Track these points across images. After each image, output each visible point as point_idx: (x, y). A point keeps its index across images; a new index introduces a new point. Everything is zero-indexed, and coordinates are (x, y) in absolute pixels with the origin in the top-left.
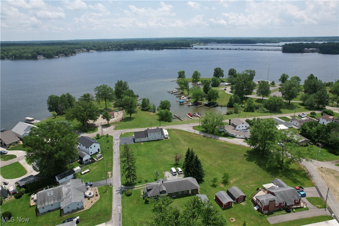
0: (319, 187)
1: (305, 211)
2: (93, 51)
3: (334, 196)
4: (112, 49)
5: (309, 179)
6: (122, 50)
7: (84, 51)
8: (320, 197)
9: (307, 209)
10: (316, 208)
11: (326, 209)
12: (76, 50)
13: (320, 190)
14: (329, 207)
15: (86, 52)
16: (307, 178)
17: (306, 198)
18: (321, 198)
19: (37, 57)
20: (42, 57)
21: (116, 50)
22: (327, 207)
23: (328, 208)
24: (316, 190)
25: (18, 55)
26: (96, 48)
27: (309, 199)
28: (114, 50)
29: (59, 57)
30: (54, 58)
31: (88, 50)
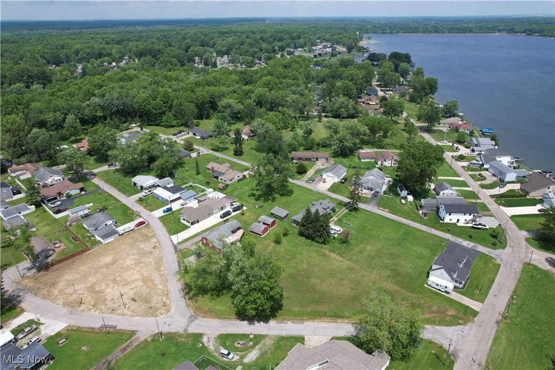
10: (187, 248)
11: (179, 250)
14: (176, 254)
23: (178, 252)
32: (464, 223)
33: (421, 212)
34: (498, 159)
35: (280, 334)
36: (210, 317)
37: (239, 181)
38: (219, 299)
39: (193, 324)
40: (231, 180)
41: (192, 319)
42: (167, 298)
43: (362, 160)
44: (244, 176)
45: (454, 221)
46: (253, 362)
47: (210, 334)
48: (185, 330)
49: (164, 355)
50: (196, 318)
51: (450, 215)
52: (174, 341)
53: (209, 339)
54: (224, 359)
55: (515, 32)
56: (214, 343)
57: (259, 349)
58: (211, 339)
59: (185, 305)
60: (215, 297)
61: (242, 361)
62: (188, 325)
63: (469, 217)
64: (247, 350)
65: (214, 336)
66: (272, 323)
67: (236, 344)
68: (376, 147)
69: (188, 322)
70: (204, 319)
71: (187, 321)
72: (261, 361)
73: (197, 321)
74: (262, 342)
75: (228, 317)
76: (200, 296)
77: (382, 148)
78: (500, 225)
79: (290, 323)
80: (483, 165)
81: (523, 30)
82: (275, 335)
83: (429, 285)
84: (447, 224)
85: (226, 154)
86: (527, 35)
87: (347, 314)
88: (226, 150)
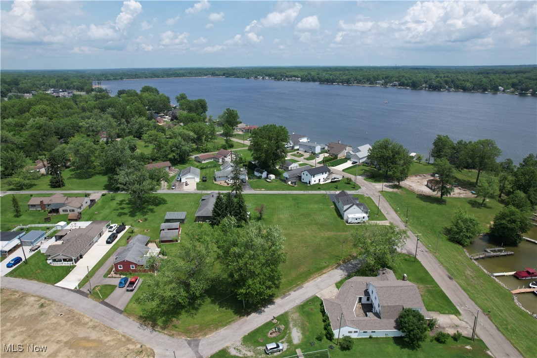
0: (117, 314)
1: (105, 273)
3: (91, 318)
5: (141, 317)
8: (105, 300)
9: (106, 276)
10: (98, 285)
11: (88, 292)
13: (112, 311)
14: (88, 297)
16: (146, 318)
17: (116, 286)
18: (103, 301)
22: (89, 296)
23: (88, 294)
24: (117, 306)
27: (113, 287)
32: (324, 181)
33: (290, 183)
34: (300, 141)
35: (296, 305)
36: (211, 331)
37: (90, 206)
38: (200, 311)
39: (200, 348)
40: (80, 208)
41: (193, 344)
42: (134, 343)
43: (203, 162)
44: (91, 201)
45: (317, 182)
46: (302, 339)
47: (233, 344)
50: (197, 341)
51: (314, 177)
53: (237, 349)
54: (275, 354)
55: (217, 75)
56: (247, 349)
57: (295, 325)
58: (240, 348)
59: (167, 337)
60: (193, 311)
61: (293, 345)
62: (196, 352)
63: (325, 175)
64: (286, 334)
65: (239, 344)
66: (278, 301)
67: (269, 335)
68: (202, 152)
69: (193, 349)
70: (207, 336)
71: (190, 349)
72: (307, 334)
73: (202, 343)
74: (290, 320)
75: (230, 320)
76: (174, 319)
77: (208, 152)
78: (343, 177)
79: (292, 293)
80: (293, 147)
81: (222, 74)
82: (293, 308)
83: (350, 223)
84: (314, 185)
85: (39, 190)
86: (226, 77)
87: (325, 264)
88: (34, 186)
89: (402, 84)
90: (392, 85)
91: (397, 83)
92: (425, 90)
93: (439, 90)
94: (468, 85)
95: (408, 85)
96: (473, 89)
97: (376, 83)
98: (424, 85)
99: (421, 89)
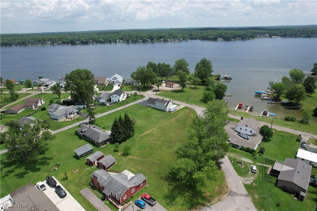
2: (276, 37)
4: (301, 36)
6: (312, 37)
7: (266, 36)
12: (258, 35)
15: (268, 37)
19: (217, 39)
20: (221, 39)
21: (305, 37)
25: (205, 37)
26: (281, 34)
28: (303, 37)
29: (235, 40)
30: (231, 40)
31: (271, 36)
33: (108, 105)
39: (238, 192)
41: (232, 194)
47: (242, 181)
48: (247, 196)
49: (278, 205)
50: (231, 191)
51: (120, 97)
52: (260, 201)
53: (247, 180)
57: (239, 158)
62: (241, 195)
63: (123, 95)
67: (242, 167)
69: (237, 196)
70: (229, 187)
73: (234, 190)
74: (234, 157)
89: (63, 43)
90: (57, 44)
91: (60, 42)
92: (80, 44)
93: (88, 44)
94: (102, 40)
95: (68, 43)
96: (105, 42)
97: (46, 43)
98: (78, 42)
99: (77, 44)
